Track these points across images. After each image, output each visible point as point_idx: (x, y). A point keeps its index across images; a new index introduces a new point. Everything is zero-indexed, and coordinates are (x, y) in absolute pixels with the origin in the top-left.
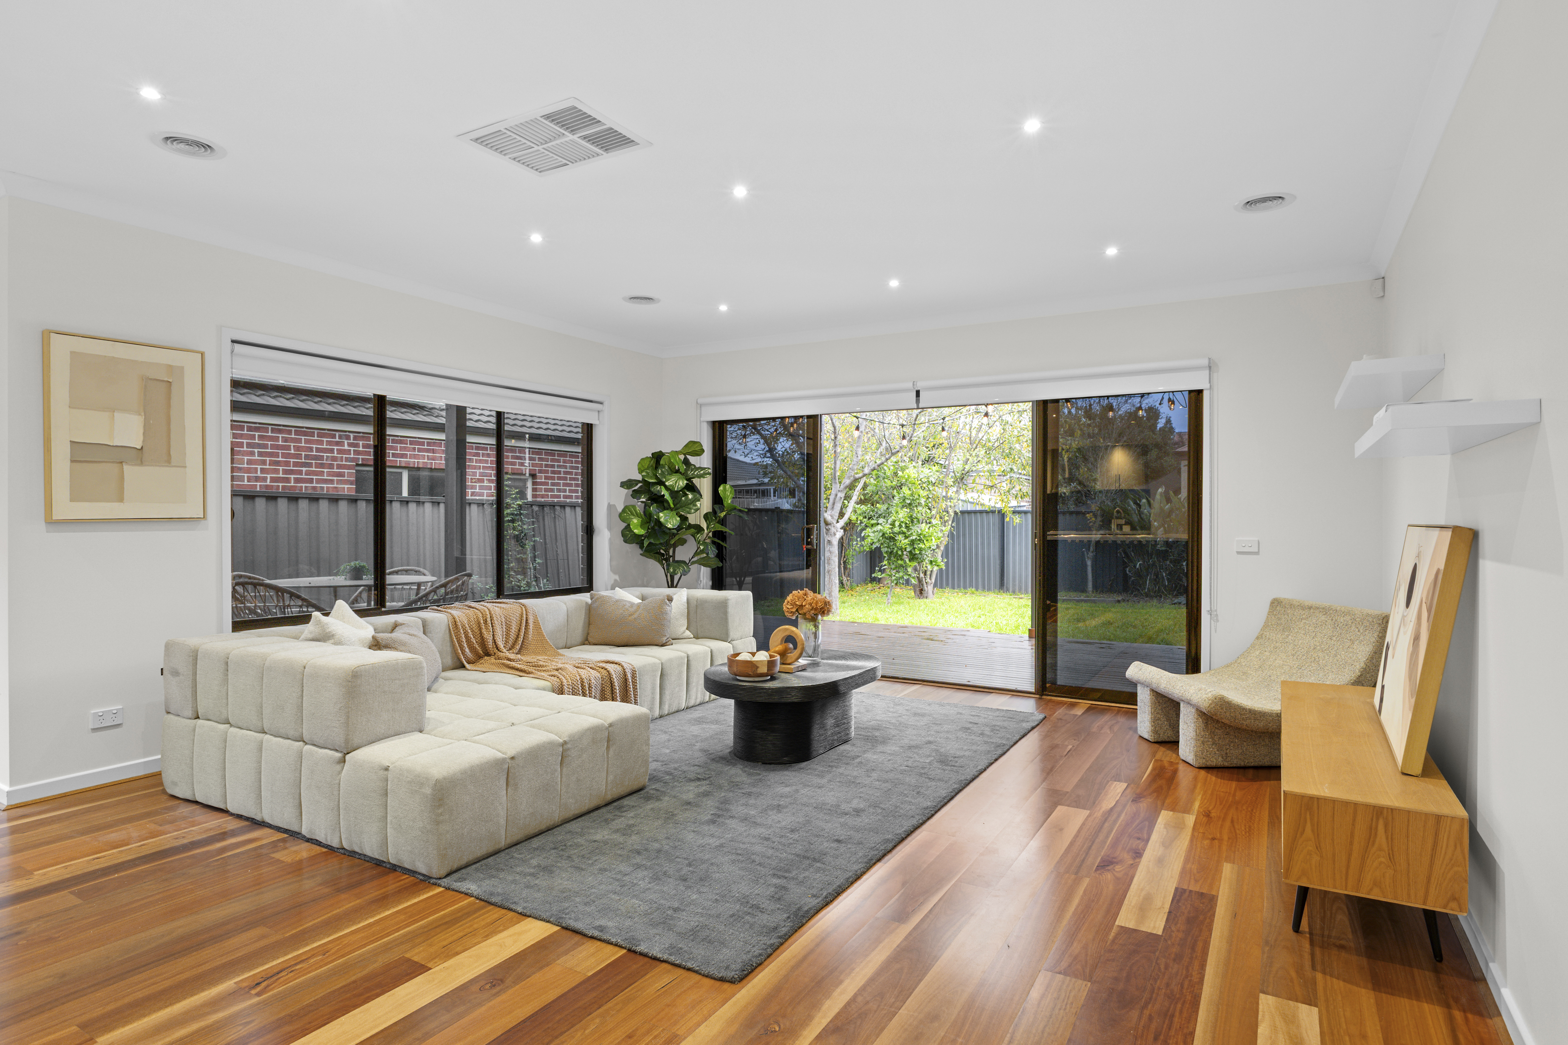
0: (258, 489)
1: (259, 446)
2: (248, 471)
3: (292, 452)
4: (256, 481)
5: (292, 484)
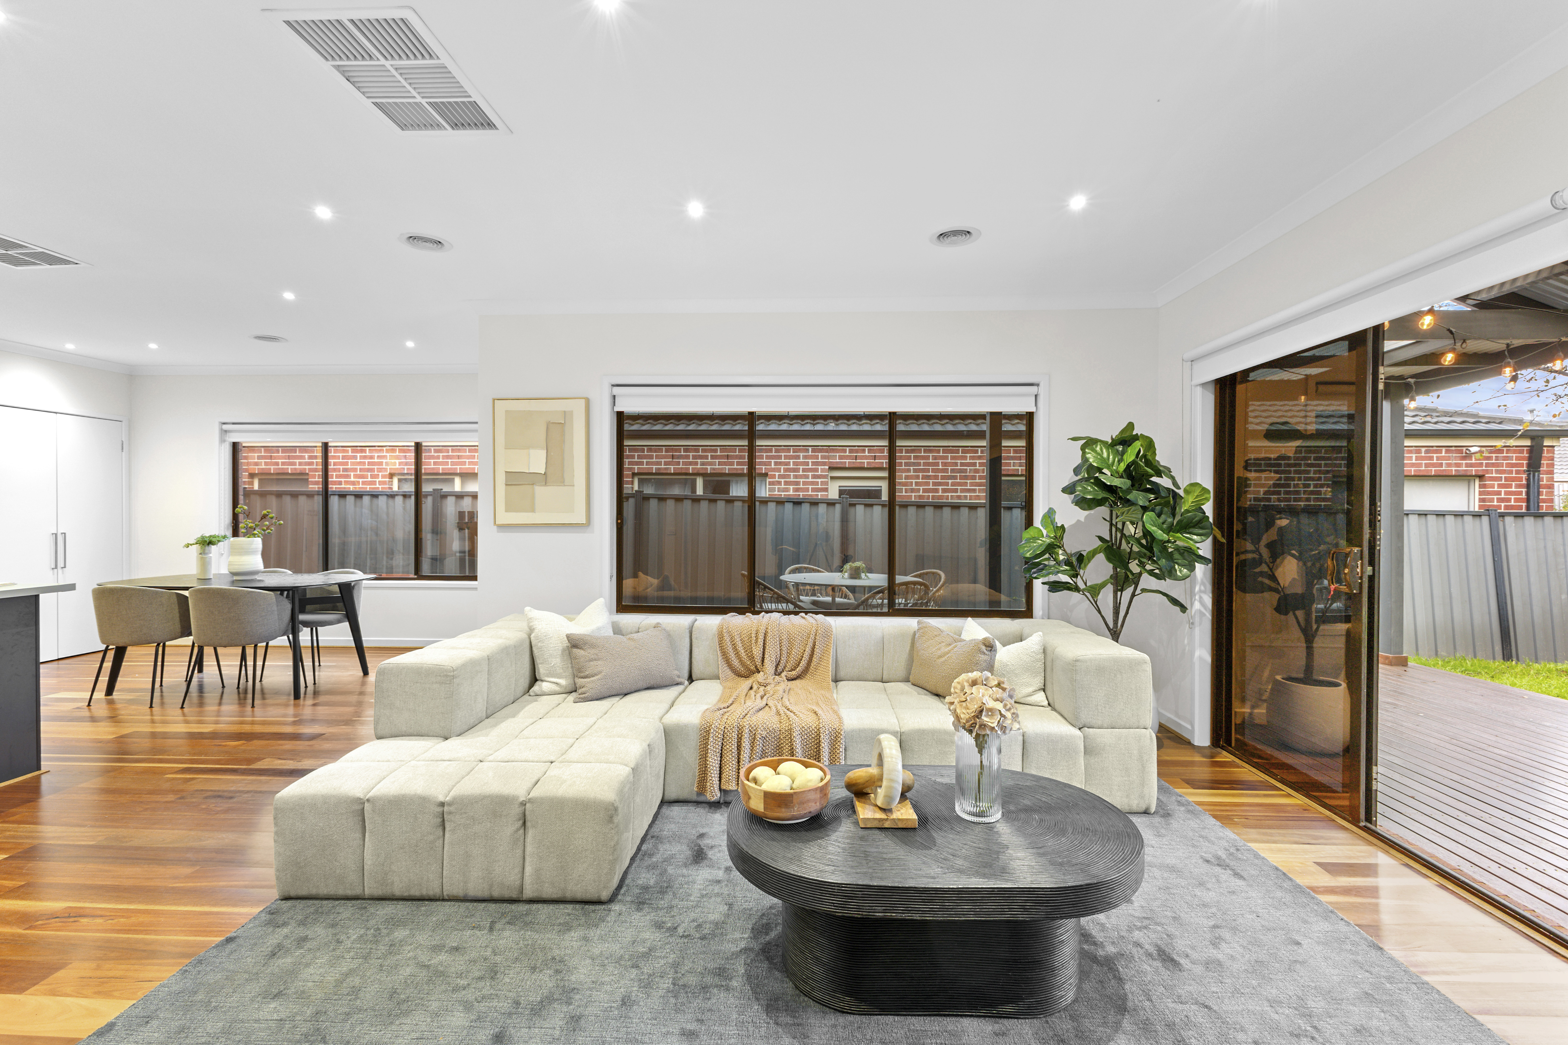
0: (913, 500)
1: (914, 464)
2: (905, 484)
3: (940, 467)
4: (912, 492)
5: (940, 494)
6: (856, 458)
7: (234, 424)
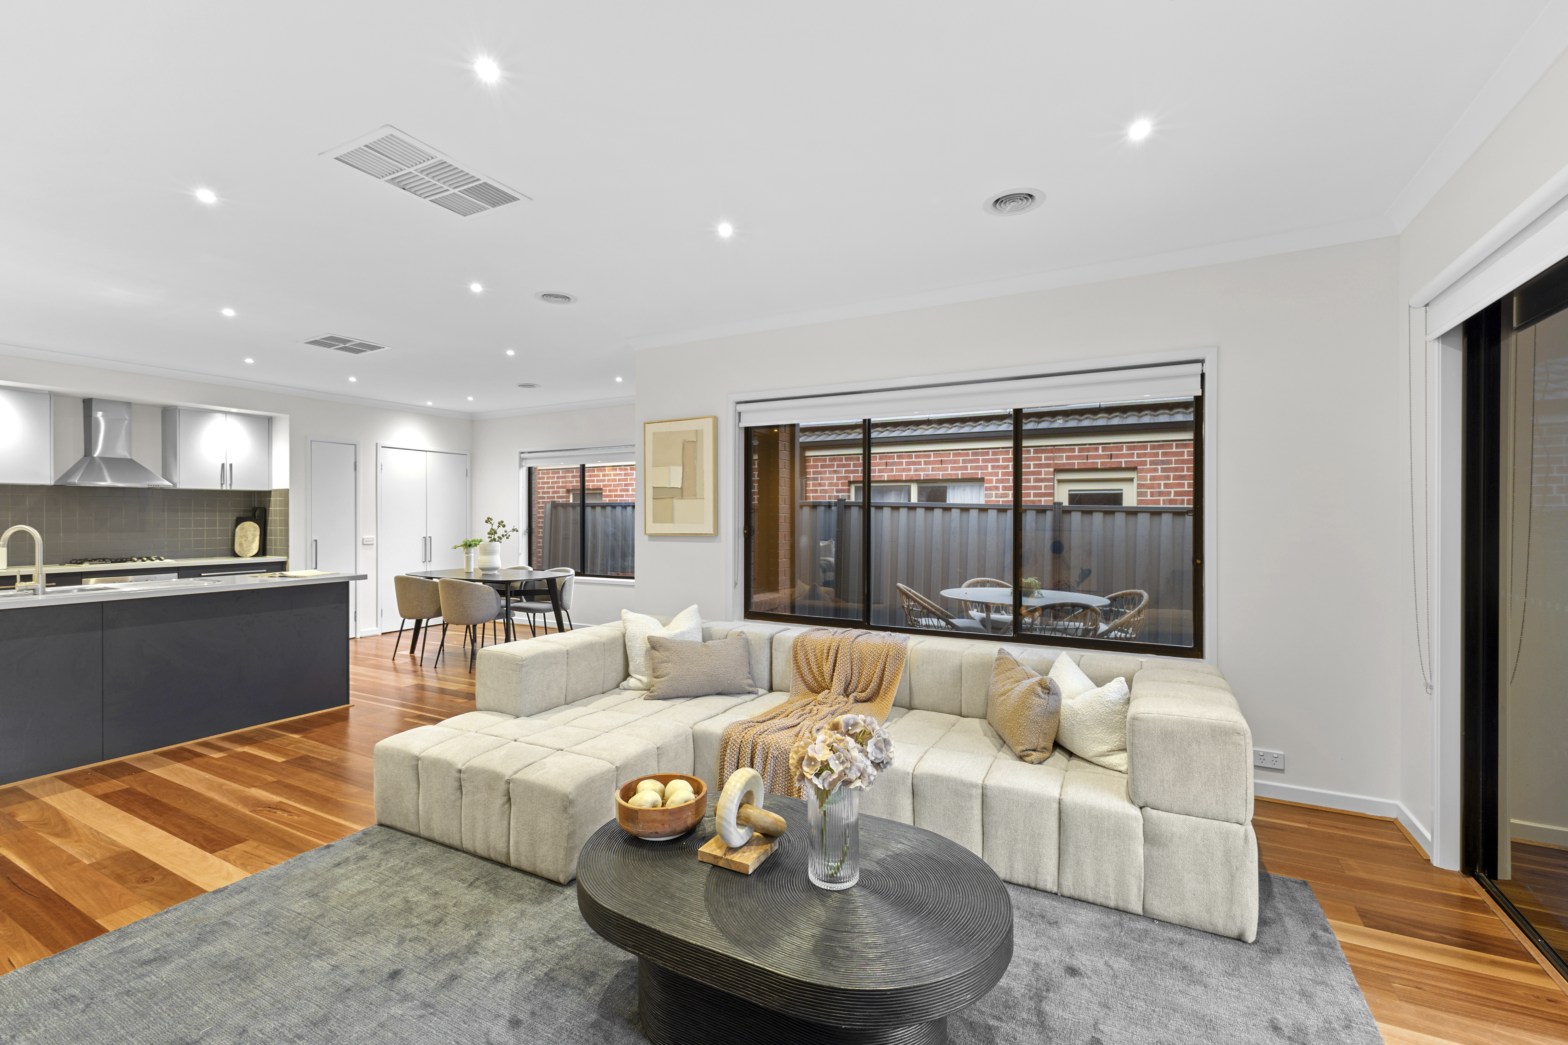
1: (1163, 462)
4: (1160, 496)
6: (1087, 457)
7: (529, 453)
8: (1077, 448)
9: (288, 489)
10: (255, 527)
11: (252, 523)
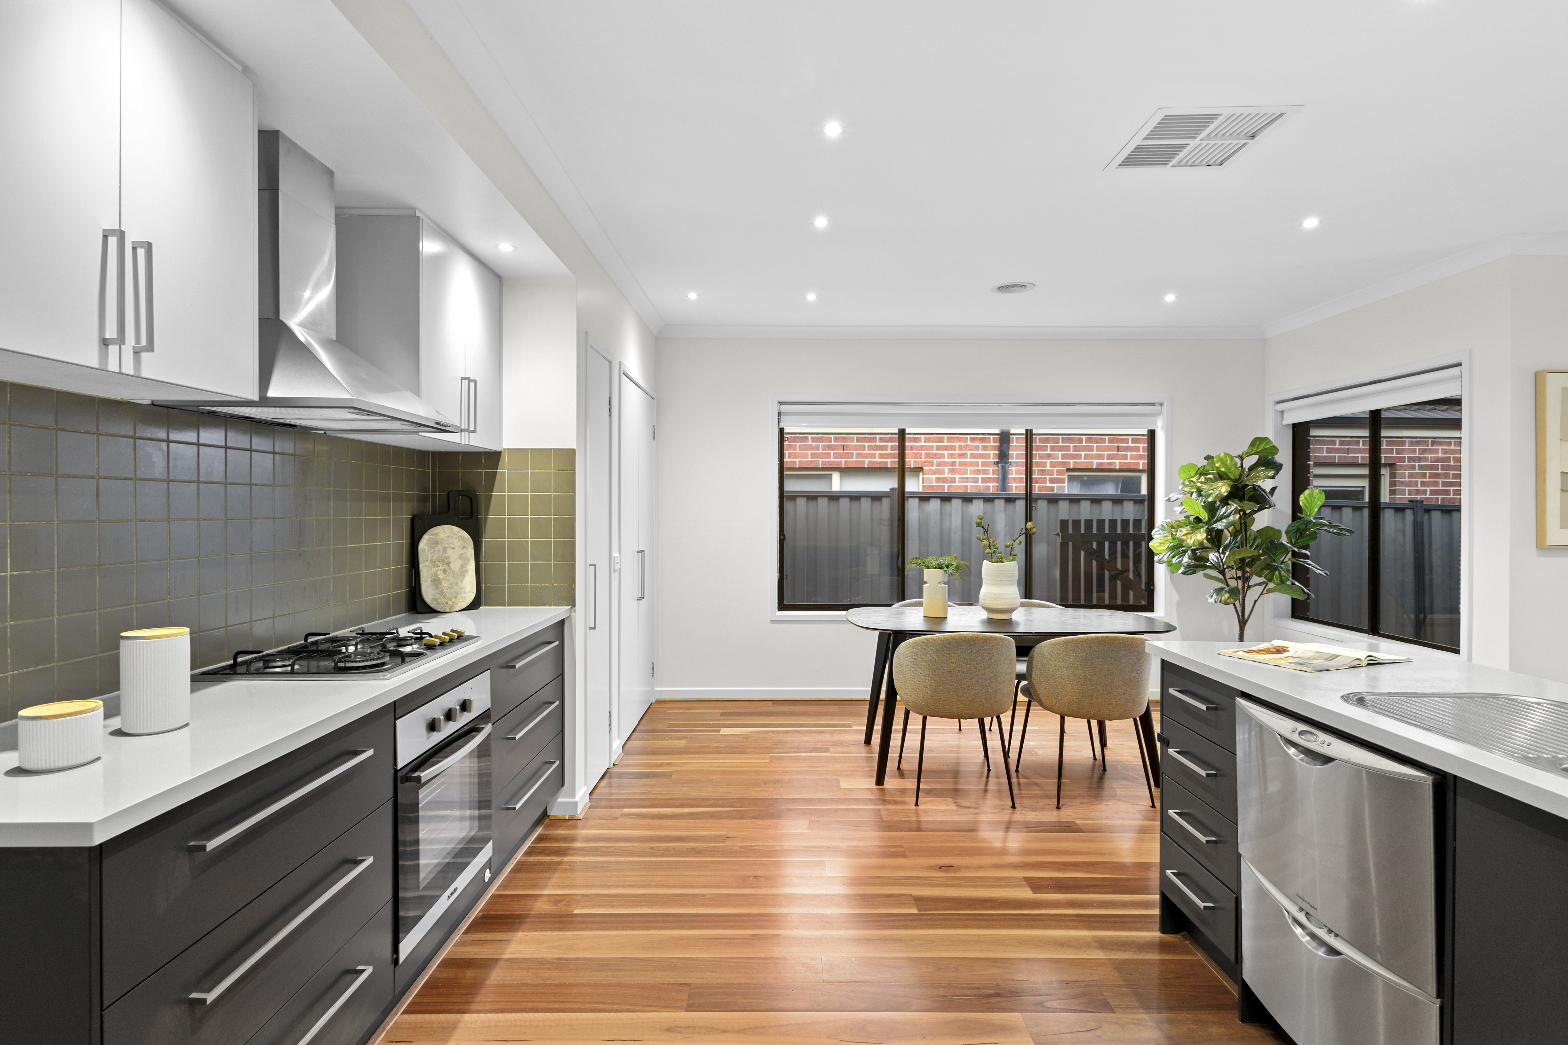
6: (1348, 451)
8: (1338, 440)
9: (574, 450)
10: (463, 538)
11: (456, 529)
